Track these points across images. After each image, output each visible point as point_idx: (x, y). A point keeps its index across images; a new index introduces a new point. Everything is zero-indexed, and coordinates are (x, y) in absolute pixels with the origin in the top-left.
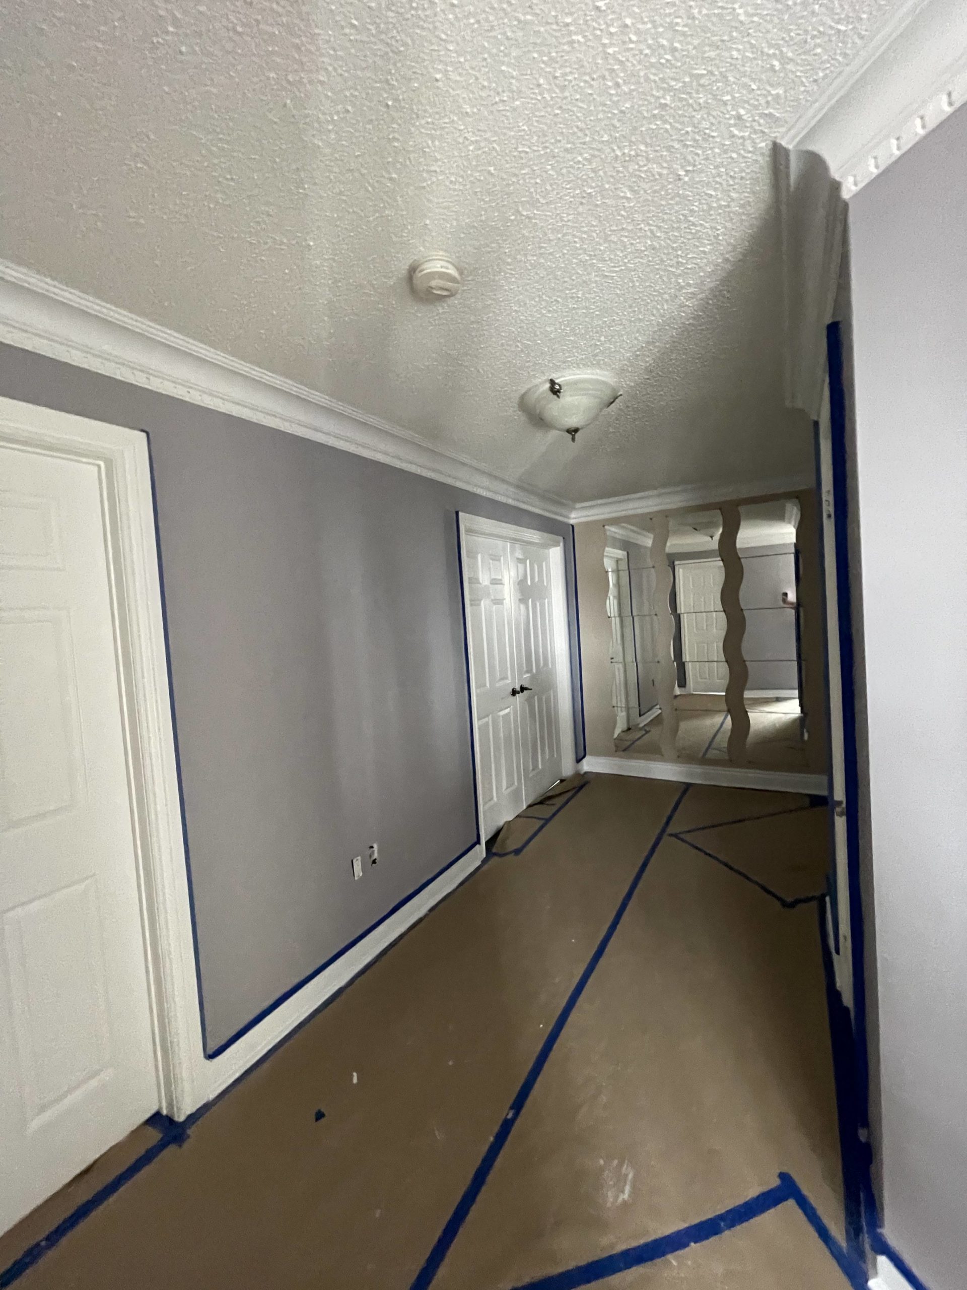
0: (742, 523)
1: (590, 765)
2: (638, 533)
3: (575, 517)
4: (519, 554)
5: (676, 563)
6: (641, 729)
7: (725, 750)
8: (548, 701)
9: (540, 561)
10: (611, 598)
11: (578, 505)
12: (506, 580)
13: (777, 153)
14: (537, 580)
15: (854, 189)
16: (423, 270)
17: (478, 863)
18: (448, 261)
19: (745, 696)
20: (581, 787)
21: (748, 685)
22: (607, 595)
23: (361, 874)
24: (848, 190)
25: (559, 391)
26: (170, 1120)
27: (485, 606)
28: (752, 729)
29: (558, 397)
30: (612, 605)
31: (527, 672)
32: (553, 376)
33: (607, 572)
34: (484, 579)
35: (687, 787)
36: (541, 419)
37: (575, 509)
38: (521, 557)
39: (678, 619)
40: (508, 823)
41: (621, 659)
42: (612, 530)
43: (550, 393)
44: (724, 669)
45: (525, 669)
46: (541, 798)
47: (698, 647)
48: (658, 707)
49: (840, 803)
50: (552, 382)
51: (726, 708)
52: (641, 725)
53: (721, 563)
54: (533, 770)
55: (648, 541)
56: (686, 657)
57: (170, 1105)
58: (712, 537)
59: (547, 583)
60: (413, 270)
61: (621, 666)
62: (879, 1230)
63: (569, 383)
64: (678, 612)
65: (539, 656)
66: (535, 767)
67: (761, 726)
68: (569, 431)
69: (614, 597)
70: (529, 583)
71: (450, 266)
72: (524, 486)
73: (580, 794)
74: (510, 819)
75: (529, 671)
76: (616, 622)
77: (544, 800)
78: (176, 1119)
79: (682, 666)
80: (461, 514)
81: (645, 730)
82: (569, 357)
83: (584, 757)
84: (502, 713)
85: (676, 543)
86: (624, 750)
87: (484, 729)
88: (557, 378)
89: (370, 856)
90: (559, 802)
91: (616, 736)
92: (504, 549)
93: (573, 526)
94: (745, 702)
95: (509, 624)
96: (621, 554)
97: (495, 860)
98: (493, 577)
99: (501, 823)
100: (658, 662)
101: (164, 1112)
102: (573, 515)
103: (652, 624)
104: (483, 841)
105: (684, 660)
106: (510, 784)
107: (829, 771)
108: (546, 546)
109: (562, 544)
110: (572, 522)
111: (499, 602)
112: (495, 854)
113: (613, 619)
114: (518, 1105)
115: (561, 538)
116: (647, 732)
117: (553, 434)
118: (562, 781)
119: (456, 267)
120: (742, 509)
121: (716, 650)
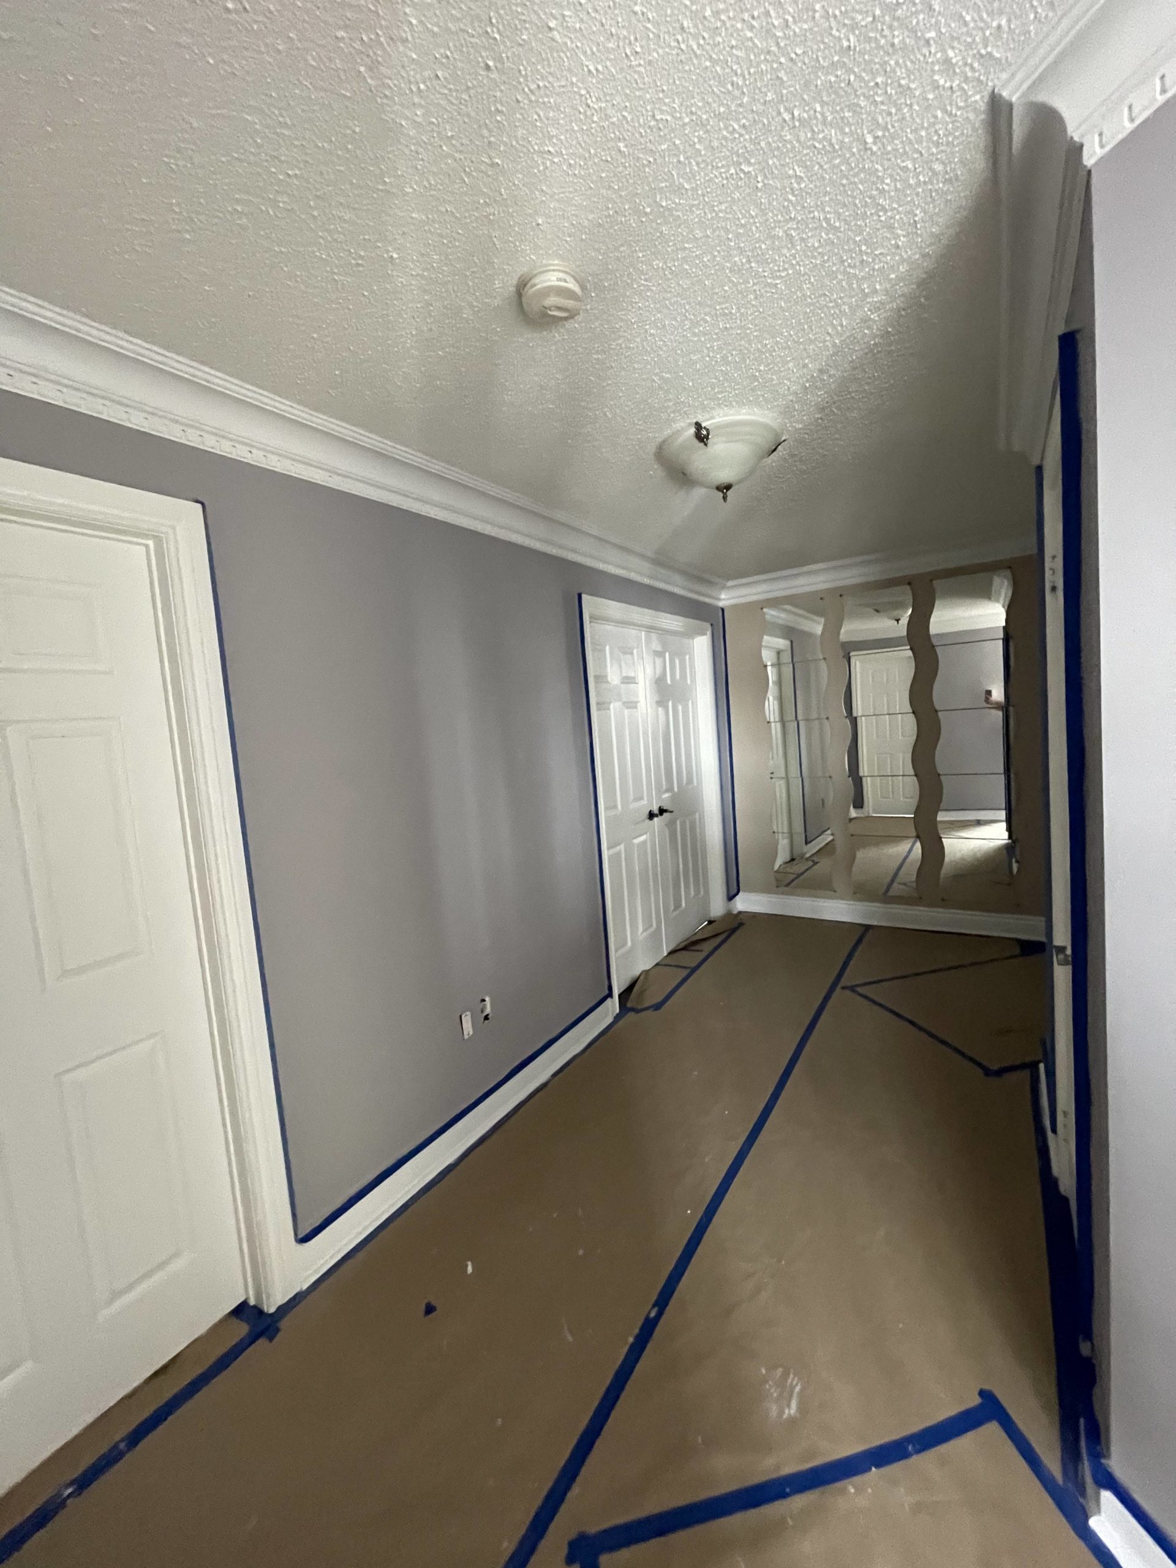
0: (937, 603)
1: (744, 903)
2: (807, 618)
3: (726, 598)
4: (656, 646)
5: (852, 654)
6: (807, 859)
7: (914, 885)
8: (693, 828)
9: (681, 654)
10: (771, 698)
11: (730, 583)
12: (640, 678)
13: (998, 108)
14: (678, 677)
15: (1099, 152)
16: (535, 285)
17: (609, 1020)
18: (566, 272)
19: (939, 819)
20: (733, 931)
21: (942, 806)
22: (766, 695)
23: (471, 1033)
24: (1091, 157)
25: (707, 437)
26: (258, 1311)
27: (615, 710)
28: (947, 859)
29: (706, 445)
30: (771, 706)
31: (667, 791)
32: (699, 418)
33: (766, 666)
34: (613, 676)
35: (867, 928)
36: (684, 474)
37: (724, 587)
38: (659, 648)
39: (854, 722)
40: (646, 973)
41: (783, 775)
42: (771, 613)
43: (696, 441)
44: (912, 783)
45: (664, 787)
46: (685, 943)
47: (878, 758)
48: (829, 832)
49: (1061, 950)
50: (698, 426)
51: (914, 834)
52: (808, 855)
53: (910, 653)
54: (675, 910)
55: (817, 627)
56: (864, 770)
57: (258, 1295)
58: (898, 620)
59: (692, 682)
60: (522, 285)
61: (783, 783)
62: (1103, 1461)
63: (719, 427)
64: (855, 714)
65: (682, 771)
66: (677, 905)
67: (958, 855)
68: (718, 488)
69: (774, 699)
70: (669, 682)
71: (568, 278)
72: (661, 560)
73: (733, 937)
74: (647, 967)
75: (670, 789)
76: (776, 729)
77: (689, 945)
78: (266, 1310)
79: (858, 782)
80: (584, 596)
81: (813, 861)
82: (719, 393)
83: (737, 894)
84: (636, 841)
85: (853, 628)
86: (788, 885)
87: (615, 858)
88: (704, 421)
89: (482, 1011)
90: (707, 947)
91: (776, 867)
92: (639, 639)
93: (723, 610)
94: (940, 826)
95: (645, 733)
96: (782, 643)
97: (631, 1016)
98: (624, 675)
99: (637, 973)
100: (830, 777)
101: (252, 1302)
102: (723, 596)
103: (821, 730)
104: (616, 993)
105: (861, 774)
106: (647, 926)
107: (1047, 912)
108: (691, 634)
109: (709, 633)
110: (721, 604)
111: (632, 705)
112: (632, 1010)
113: (773, 724)
114: (663, 1300)
115: (708, 625)
116: (815, 863)
117: (699, 493)
118: (710, 922)
119: (576, 280)
120: (936, 583)
121: (903, 762)
